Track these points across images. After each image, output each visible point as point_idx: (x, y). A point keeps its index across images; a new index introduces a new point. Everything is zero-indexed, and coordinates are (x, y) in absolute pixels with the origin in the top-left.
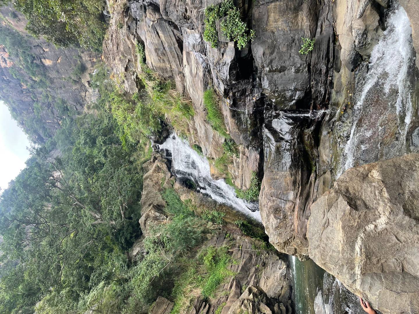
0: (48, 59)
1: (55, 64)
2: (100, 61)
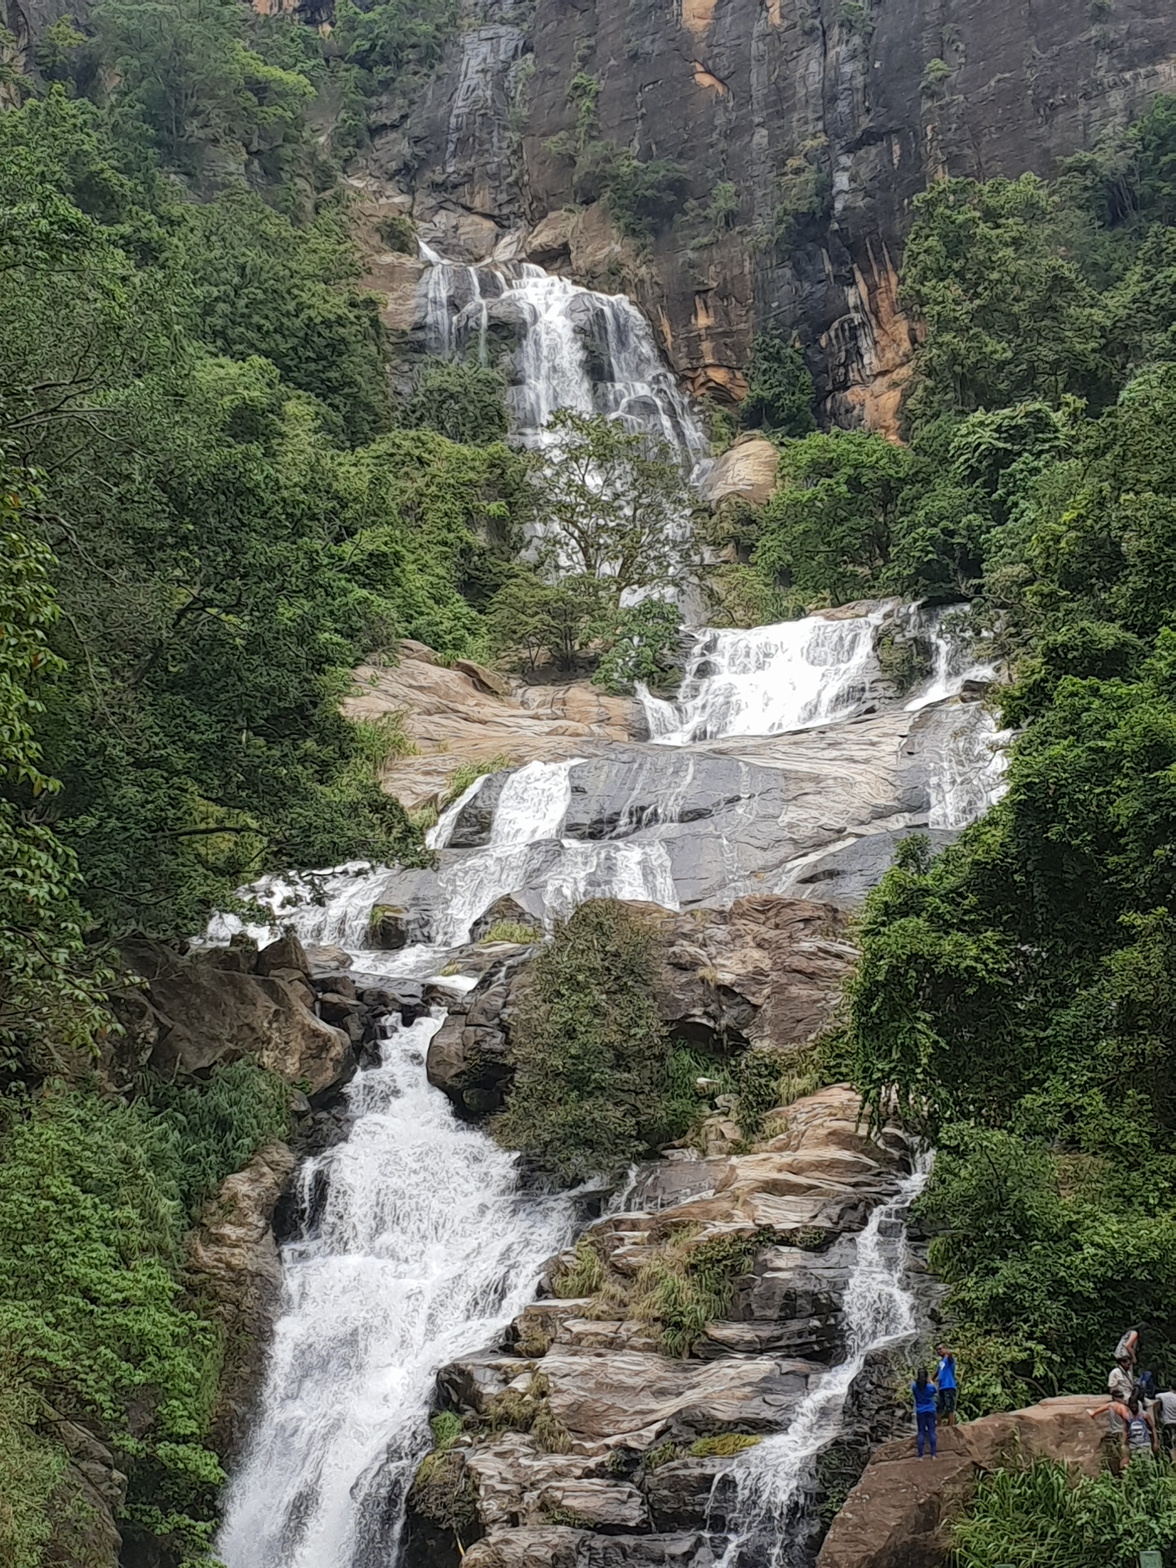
2: (695, 355)
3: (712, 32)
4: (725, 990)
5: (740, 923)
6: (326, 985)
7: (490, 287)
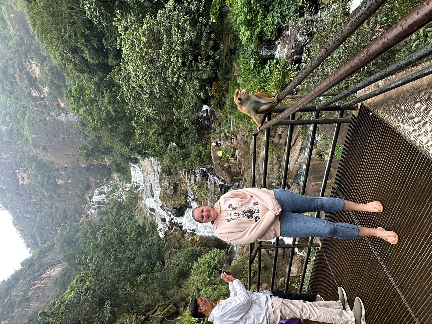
0: (61, 179)
1: (66, 184)
2: (103, 182)
3: (64, 180)
4: (169, 184)
5: (162, 182)
6: (169, 228)
7: (94, 205)
